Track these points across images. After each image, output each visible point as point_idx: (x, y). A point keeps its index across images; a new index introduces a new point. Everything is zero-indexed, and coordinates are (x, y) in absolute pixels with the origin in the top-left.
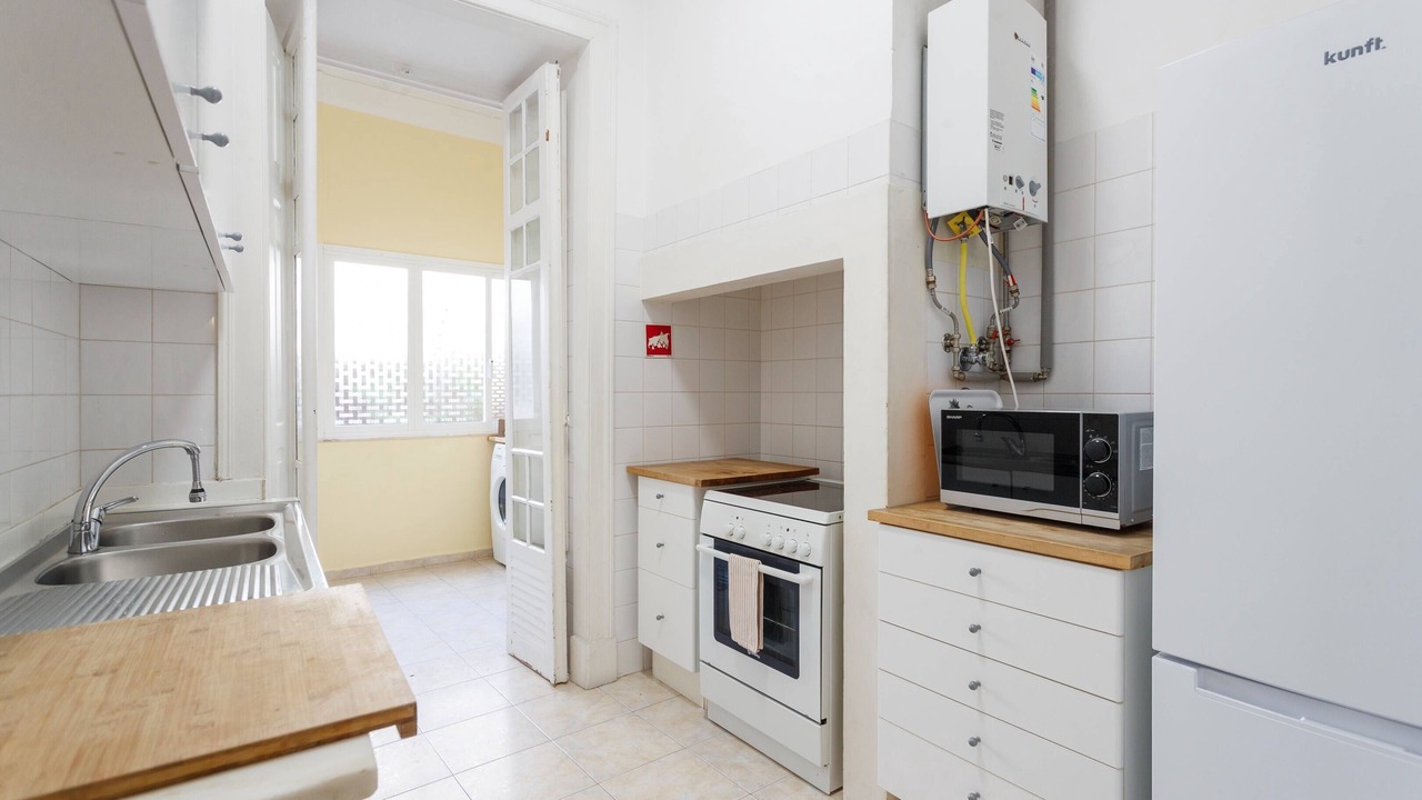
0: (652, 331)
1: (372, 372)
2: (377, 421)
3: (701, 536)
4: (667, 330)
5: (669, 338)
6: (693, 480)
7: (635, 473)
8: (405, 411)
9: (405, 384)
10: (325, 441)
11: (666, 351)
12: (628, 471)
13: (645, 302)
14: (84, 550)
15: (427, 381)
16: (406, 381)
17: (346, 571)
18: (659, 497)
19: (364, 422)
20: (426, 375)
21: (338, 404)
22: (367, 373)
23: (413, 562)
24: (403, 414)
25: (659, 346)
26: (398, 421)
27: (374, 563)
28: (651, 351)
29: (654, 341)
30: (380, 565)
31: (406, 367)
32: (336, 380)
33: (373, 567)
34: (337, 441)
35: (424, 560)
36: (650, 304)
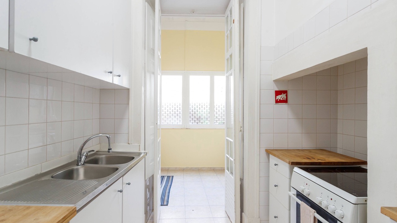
0: (278, 93)
1: (200, 108)
2: (201, 123)
3: (291, 188)
4: (285, 92)
5: (287, 96)
6: (288, 161)
7: (269, 152)
8: (209, 120)
9: (209, 112)
10: (186, 129)
11: (285, 101)
12: (266, 151)
13: (274, 81)
14: (79, 164)
15: (216, 111)
16: (209, 111)
17: (192, 168)
18: (276, 165)
19: (197, 124)
20: (215, 109)
21: (190, 118)
22: (198, 109)
23: (211, 168)
24: (208, 121)
25: (281, 99)
26: (207, 123)
27: (200, 167)
28: (277, 102)
29: (279, 97)
30: (201, 168)
31: (209, 107)
32: (190, 111)
33: (199, 168)
34: (189, 129)
35: (214, 168)
36: (276, 81)
